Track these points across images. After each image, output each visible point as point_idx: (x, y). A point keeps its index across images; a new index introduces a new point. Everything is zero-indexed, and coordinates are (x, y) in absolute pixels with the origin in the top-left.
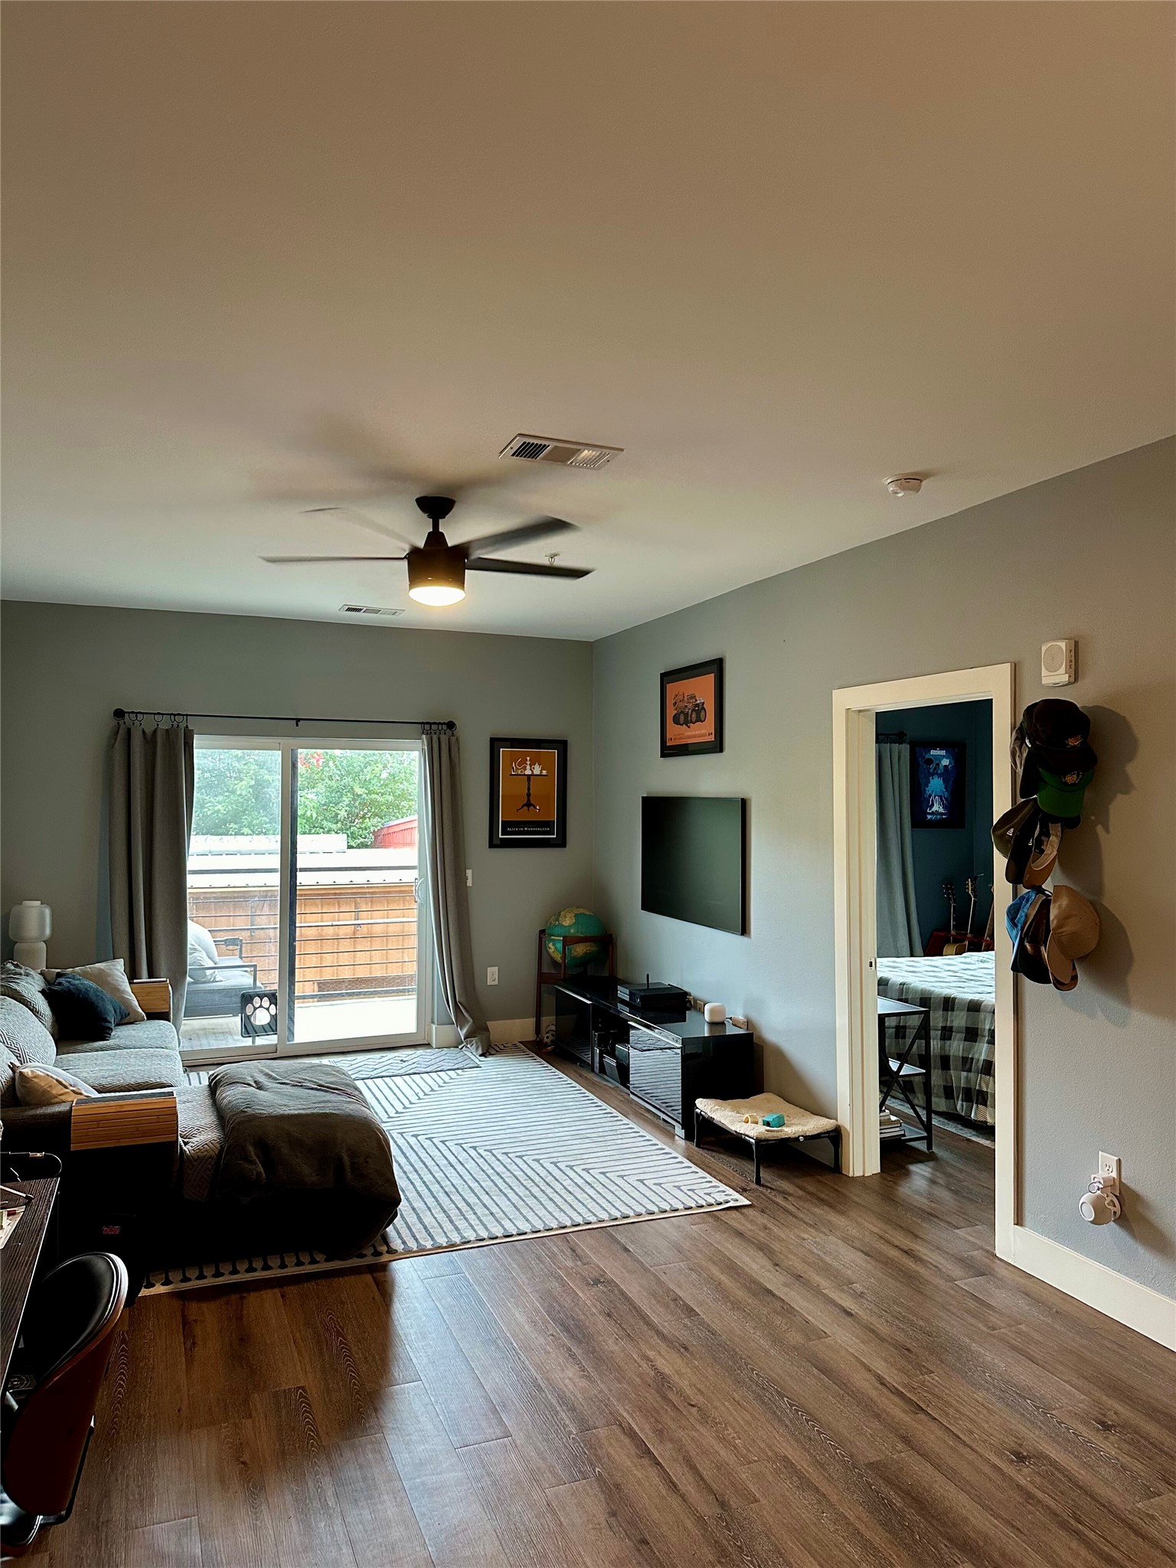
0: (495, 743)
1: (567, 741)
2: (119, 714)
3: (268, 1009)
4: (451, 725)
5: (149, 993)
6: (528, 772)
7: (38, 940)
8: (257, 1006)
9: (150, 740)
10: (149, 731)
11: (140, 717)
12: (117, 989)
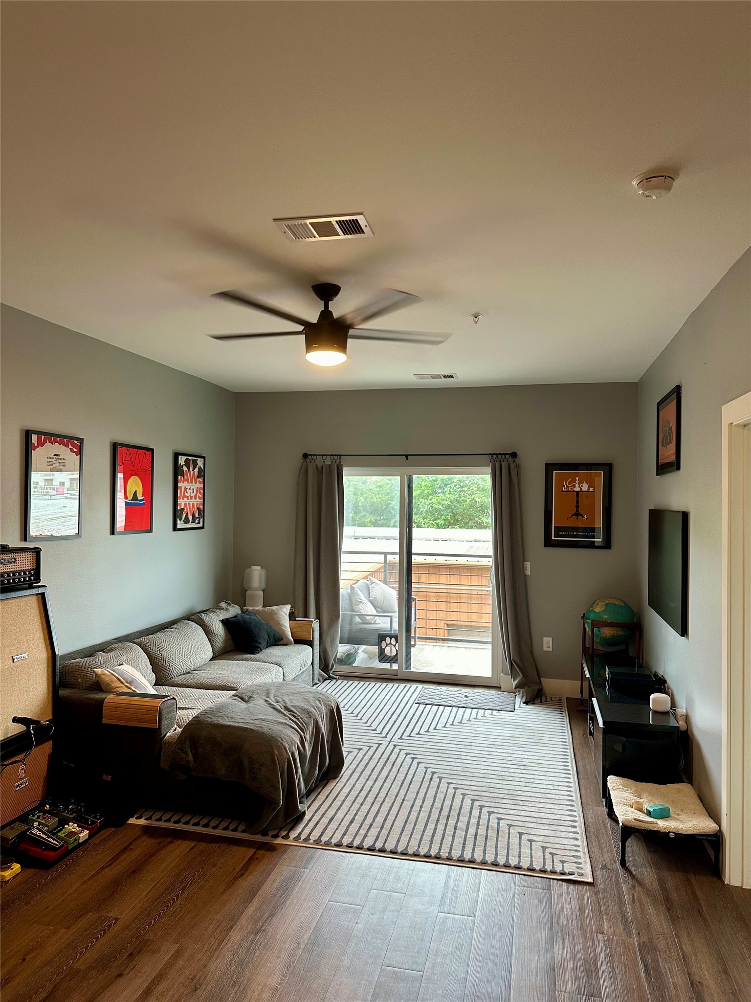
0: (550, 467)
1: (612, 464)
2: (305, 456)
3: (395, 646)
4: (514, 455)
5: (301, 627)
6: (577, 489)
7: (257, 589)
8: (388, 643)
9: (319, 471)
10: (319, 466)
11: (315, 457)
12: (278, 624)
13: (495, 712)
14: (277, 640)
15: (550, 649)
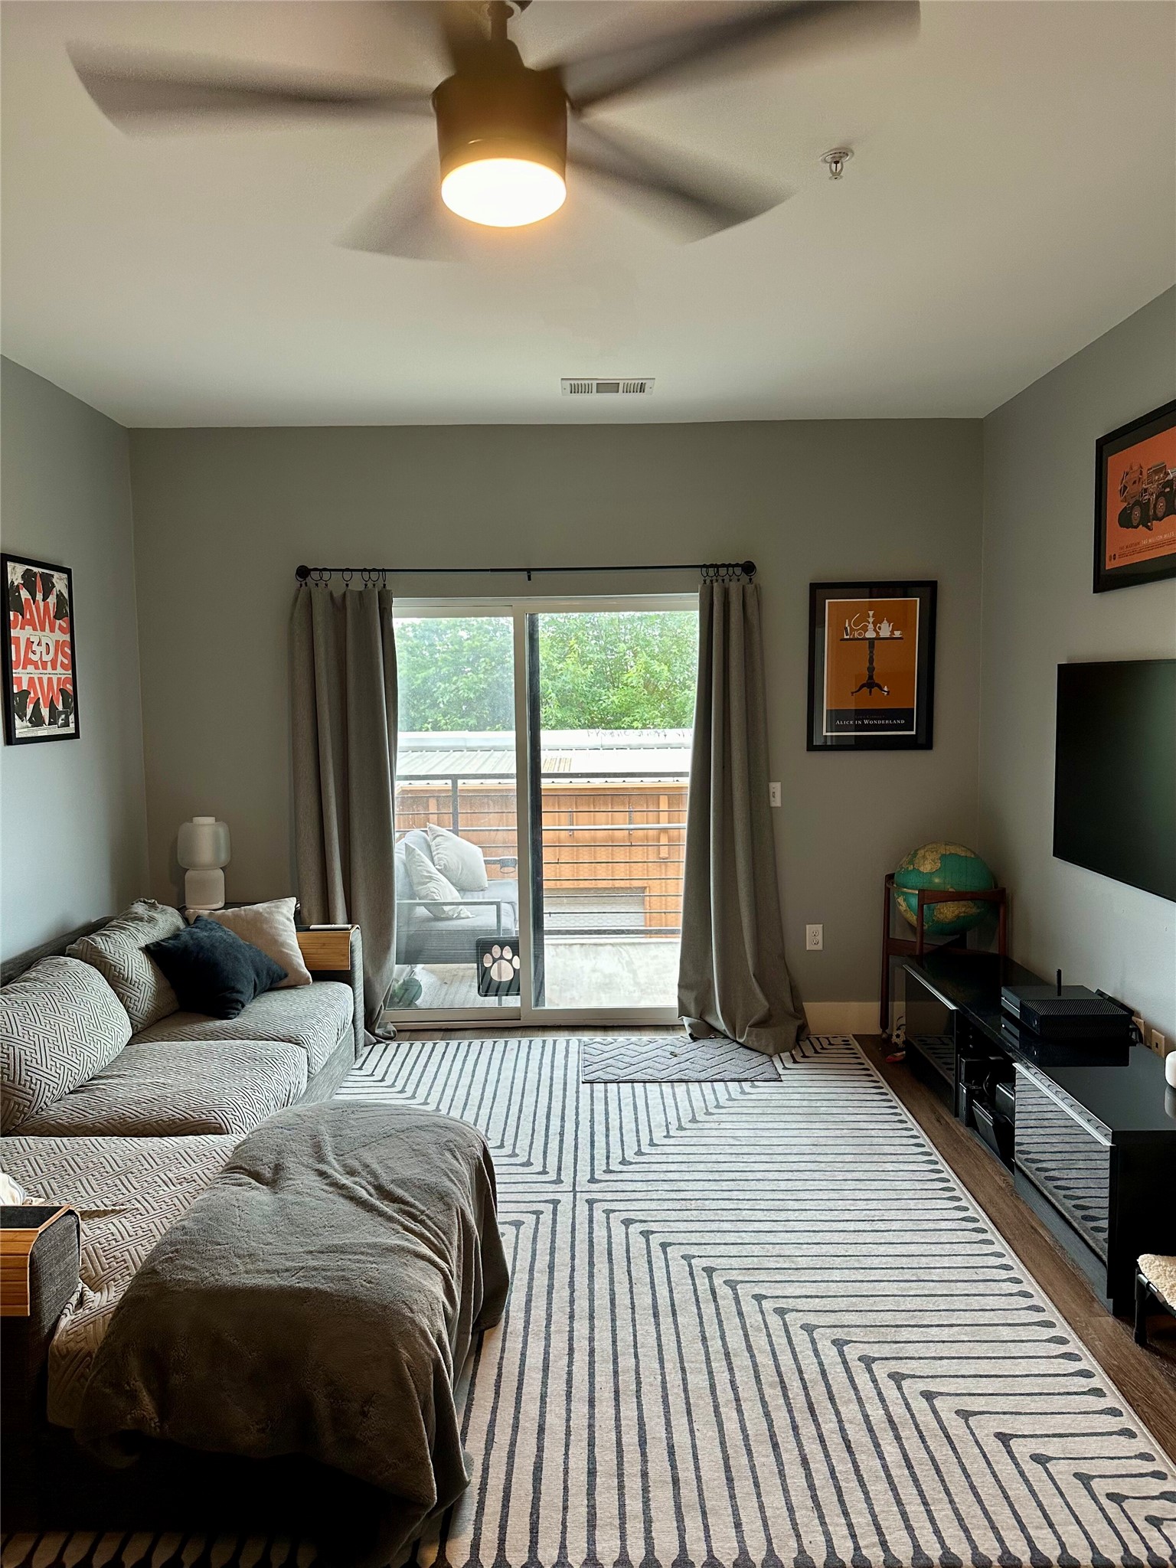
0: (818, 591)
1: (936, 582)
2: (303, 572)
3: (510, 961)
4: (749, 568)
5: (324, 944)
6: (871, 634)
7: (211, 867)
8: (497, 957)
9: (338, 606)
10: (337, 594)
11: (326, 575)
12: (275, 942)
13: (746, 1085)
14: (277, 979)
15: (820, 947)
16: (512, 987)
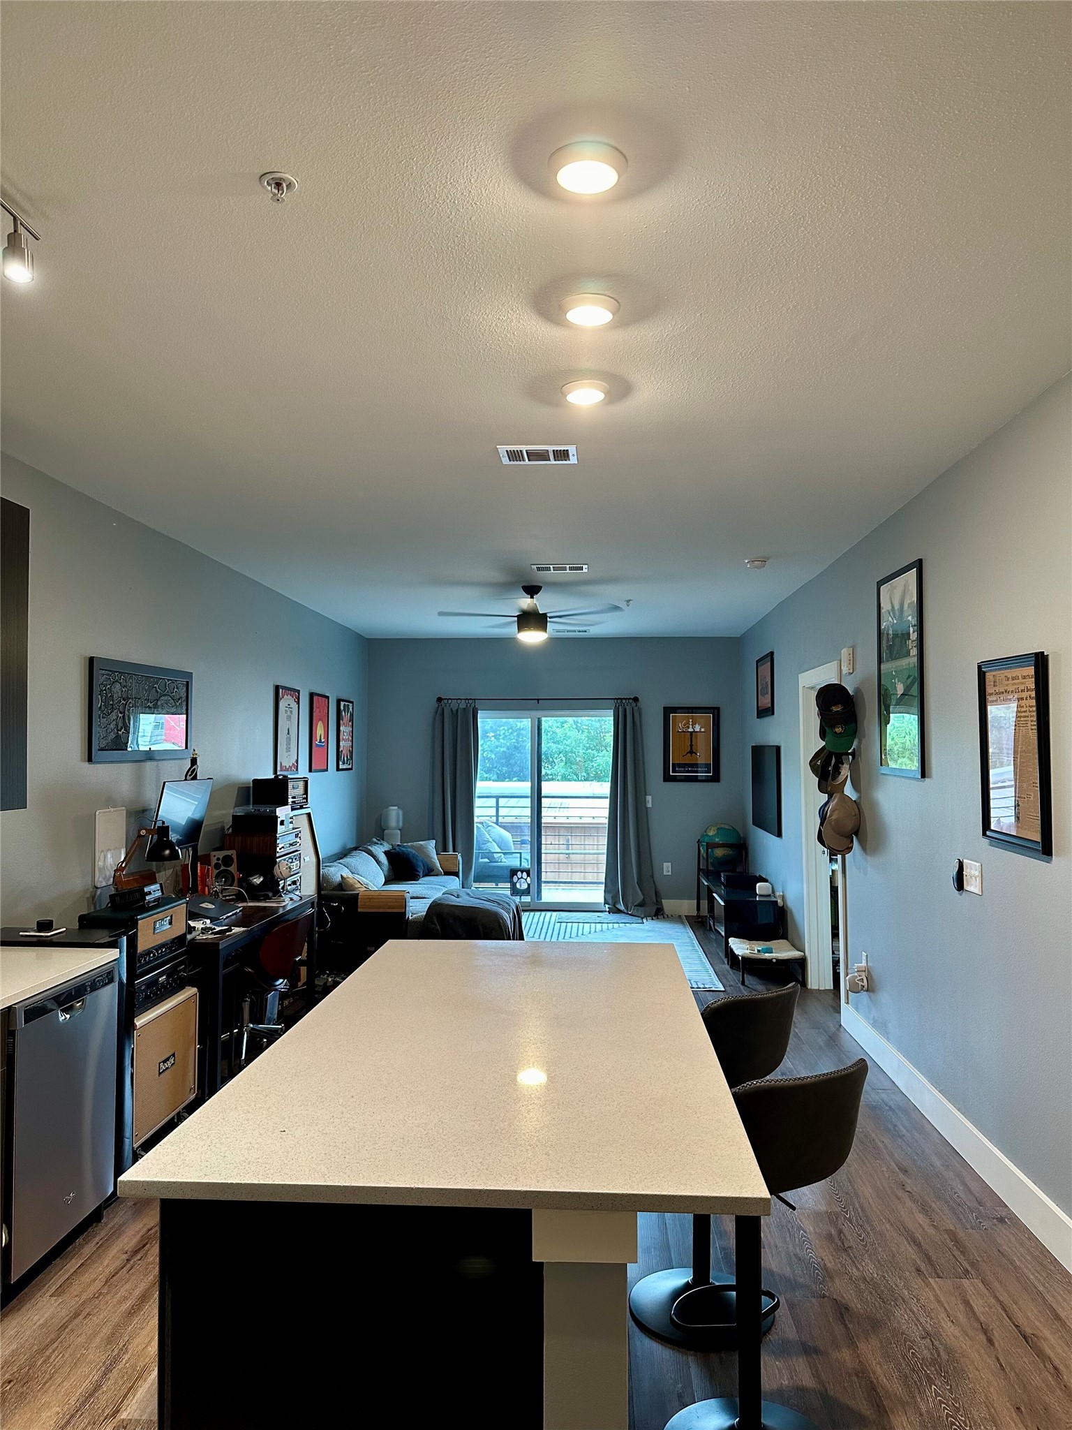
0: (668, 711)
1: (719, 708)
2: (440, 700)
4: (636, 700)
5: (447, 860)
6: (691, 730)
7: (395, 828)
9: (455, 714)
10: (454, 709)
11: (450, 701)
12: (428, 856)
14: (430, 872)
15: (670, 873)
16: (527, 892)
